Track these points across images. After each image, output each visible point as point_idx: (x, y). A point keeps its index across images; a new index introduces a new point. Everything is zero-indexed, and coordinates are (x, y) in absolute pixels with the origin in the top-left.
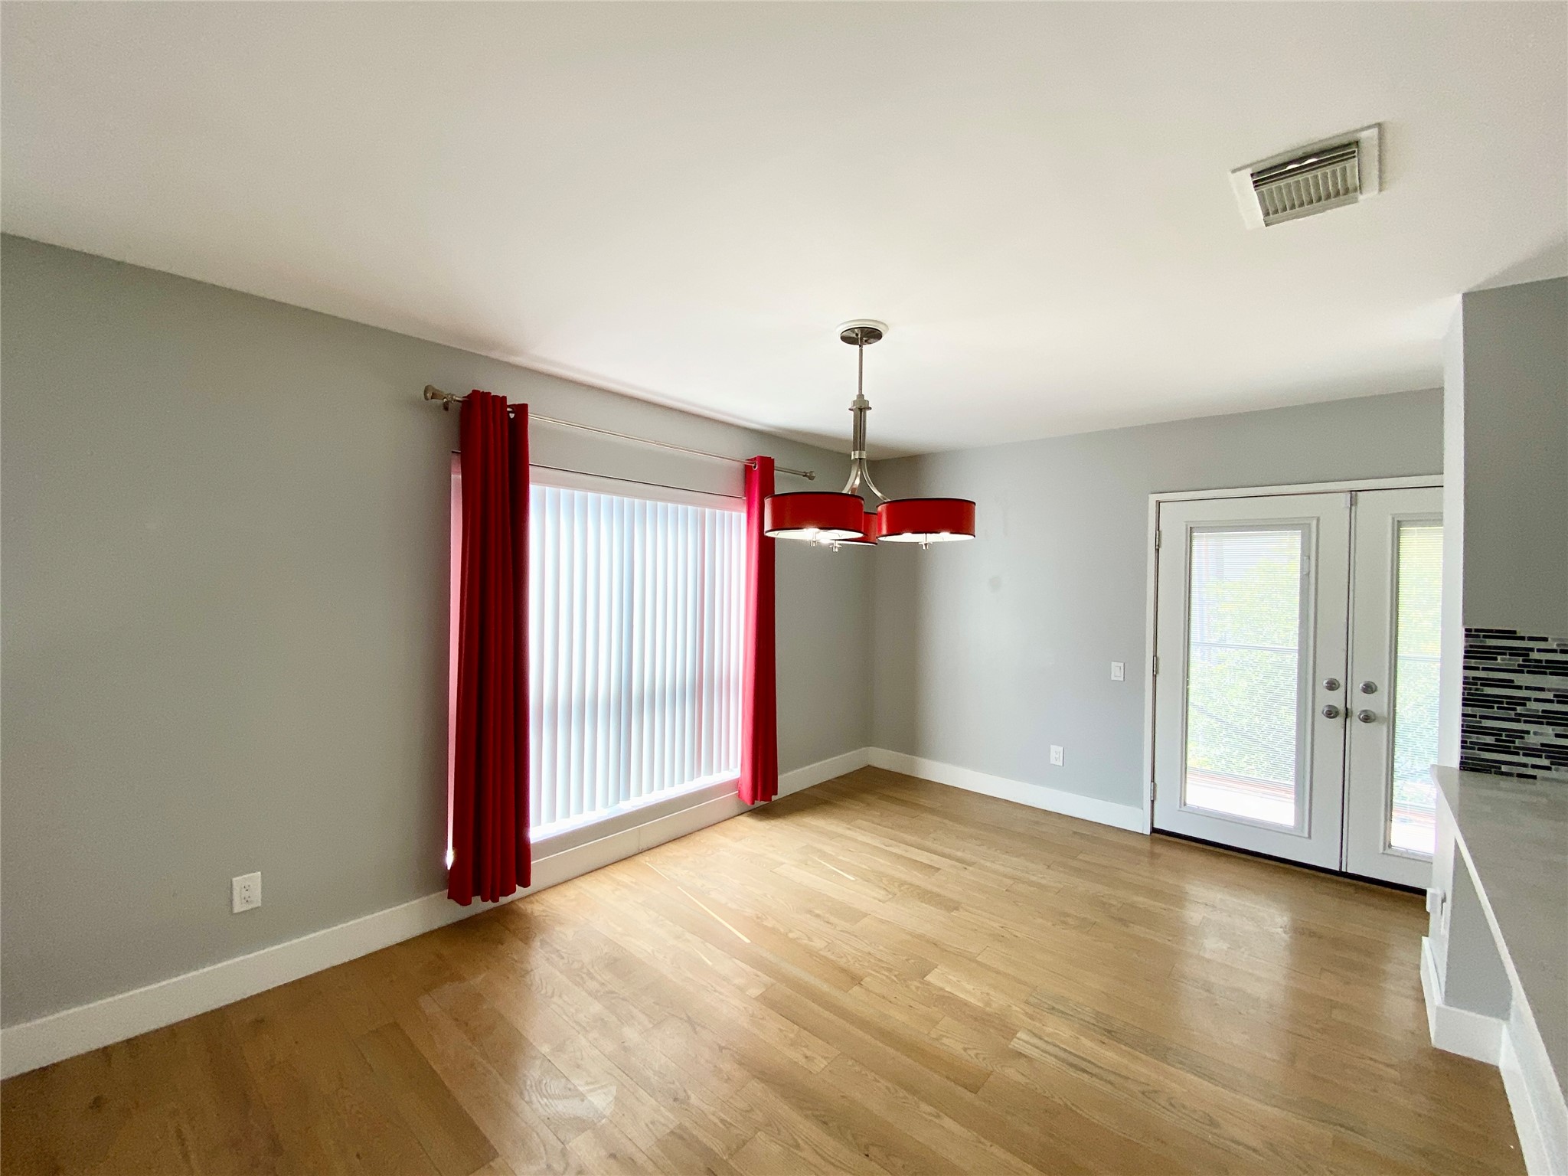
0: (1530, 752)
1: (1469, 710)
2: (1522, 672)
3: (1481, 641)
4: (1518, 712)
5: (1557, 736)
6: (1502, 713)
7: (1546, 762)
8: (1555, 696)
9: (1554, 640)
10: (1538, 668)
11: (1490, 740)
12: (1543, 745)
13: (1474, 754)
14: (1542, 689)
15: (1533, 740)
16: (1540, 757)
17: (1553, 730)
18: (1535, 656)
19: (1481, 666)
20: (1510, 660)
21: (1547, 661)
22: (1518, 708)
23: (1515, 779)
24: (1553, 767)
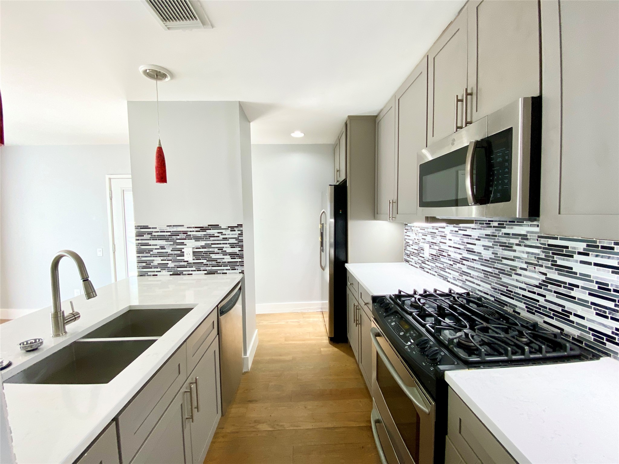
0: (156, 267)
1: (139, 255)
2: (151, 240)
3: (139, 230)
4: (151, 253)
5: (162, 260)
6: (147, 255)
7: (159, 270)
8: (160, 247)
9: (158, 228)
10: (154, 238)
11: (144, 264)
12: (158, 264)
13: (140, 270)
14: (156, 245)
15: (155, 263)
16: (158, 268)
17: (160, 258)
18: (154, 234)
19: (140, 239)
20: (147, 236)
21: (157, 236)
22: (151, 252)
23: (152, 276)
24: (161, 271)
